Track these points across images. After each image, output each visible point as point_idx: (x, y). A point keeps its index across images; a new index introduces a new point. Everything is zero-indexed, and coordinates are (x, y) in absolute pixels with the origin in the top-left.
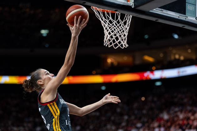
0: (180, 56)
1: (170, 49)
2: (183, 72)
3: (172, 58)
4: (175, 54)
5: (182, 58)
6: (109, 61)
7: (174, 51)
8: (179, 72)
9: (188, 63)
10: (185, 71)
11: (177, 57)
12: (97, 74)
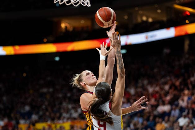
0: (148, 17)
1: (136, 9)
2: (151, 37)
3: (139, 20)
4: (142, 16)
5: (150, 20)
6: (63, 25)
7: (141, 12)
8: (147, 38)
9: (158, 26)
10: (155, 36)
11: (144, 18)
12: (48, 42)
